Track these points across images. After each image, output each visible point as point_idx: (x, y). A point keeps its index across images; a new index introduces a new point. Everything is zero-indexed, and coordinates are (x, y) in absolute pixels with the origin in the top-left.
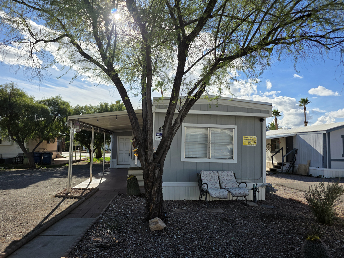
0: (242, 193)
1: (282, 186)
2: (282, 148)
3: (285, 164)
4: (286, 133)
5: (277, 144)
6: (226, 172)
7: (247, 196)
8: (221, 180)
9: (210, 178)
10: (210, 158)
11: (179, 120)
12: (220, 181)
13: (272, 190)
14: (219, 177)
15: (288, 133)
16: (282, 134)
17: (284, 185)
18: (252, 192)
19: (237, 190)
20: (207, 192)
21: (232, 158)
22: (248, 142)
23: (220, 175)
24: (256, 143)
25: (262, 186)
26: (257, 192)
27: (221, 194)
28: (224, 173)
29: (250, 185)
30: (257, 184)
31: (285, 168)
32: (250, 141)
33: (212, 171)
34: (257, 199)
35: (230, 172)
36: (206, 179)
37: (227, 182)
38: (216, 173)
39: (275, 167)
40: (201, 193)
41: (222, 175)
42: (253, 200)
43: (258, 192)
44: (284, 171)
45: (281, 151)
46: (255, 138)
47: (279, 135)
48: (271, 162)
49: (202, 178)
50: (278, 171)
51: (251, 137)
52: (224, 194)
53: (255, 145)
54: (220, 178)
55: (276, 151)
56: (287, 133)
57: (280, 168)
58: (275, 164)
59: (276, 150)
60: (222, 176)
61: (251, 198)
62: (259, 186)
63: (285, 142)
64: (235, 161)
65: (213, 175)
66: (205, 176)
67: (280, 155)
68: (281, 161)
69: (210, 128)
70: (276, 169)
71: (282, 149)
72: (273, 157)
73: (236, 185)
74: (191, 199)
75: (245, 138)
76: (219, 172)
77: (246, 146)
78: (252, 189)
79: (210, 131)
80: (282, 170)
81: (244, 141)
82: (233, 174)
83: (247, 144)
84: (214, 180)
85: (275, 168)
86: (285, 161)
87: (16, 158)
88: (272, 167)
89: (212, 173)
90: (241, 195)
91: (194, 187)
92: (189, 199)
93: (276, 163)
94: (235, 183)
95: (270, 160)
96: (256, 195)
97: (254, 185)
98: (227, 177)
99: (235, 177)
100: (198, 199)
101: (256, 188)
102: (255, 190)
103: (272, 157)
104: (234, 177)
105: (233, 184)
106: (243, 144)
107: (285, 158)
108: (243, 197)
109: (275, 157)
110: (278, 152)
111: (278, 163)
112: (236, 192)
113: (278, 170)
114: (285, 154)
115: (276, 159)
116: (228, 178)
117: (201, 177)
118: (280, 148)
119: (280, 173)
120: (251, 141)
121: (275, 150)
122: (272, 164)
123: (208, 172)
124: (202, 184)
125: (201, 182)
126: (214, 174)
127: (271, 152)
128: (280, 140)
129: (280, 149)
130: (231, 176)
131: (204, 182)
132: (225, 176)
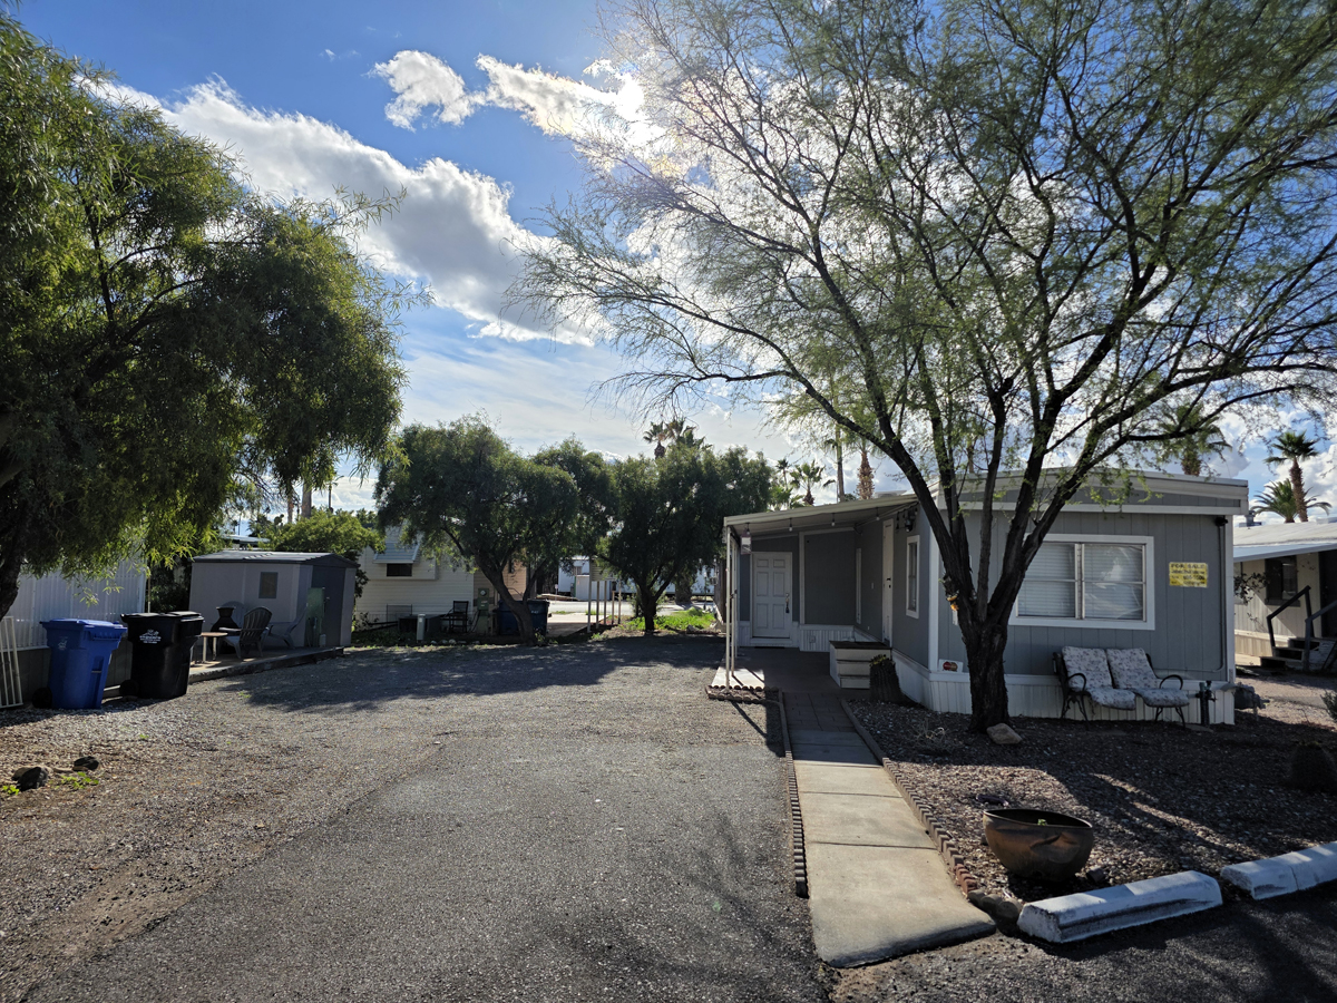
0: (1171, 698)
1: (1295, 703)
2: (1308, 588)
3: (1318, 644)
4: (1319, 539)
5: (1287, 576)
6: (1128, 652)
7: (1184, 705)
8: (1115, 669)
9: (1087, 663)
10: (1081, 618)
11: (1036, 539)
12: (1113, 671)
13: (1254, 703)
14: (1109, 664)
15: (1326, 539)
16: (1306, 540)
17: (1300, 699)
18: (1196, 704)
19: (1158, 692)
20: (1085, 693)
21: (1139, 616)
22: (1185, 578)
23: (1112, 659)
24: (1205, 581)
25: (1224, 689)
26: (1210, 702)
27: (1120, 699)
28: (1120, 654)
29: (1193, 686)
30: (1209, 683)
31: (1317, 657)
32: (1189, 574)
33: (1092, 648)
34: (1212, 721)
35: (1137, 651)
36: (1077, 666)
37: (1129, 674)
38: (1102, 653)
39: (1280, 652)
40: (1065, 698)
41: (1116, 658)
42: (1199, 722)
43: (1214, 700)
44: (1312, 668)
45: (1303, 599)
46: (1202, 567)
47: (1294, 543)
48: (1267, 636)
49: (1068, 663)
50: (1291, 666)
51: (1192, 564)
52: (1127, 699)
53: (1205, 586)
54: (1112, 664)
55: (1284, 597)
56: (1324, 536)
57: (1298, 655)
58: (1280, 642)
59: (1287, 596)
60: (1118, 661)
61: (1193, 714)
62: (1217, 689)
63: (1317, 569)
64: (1149, 624)
65: (1094, 658)
66: (1074, 658)
67: (1298, 613)
68: (1303, 635)
69: (1080, 543)
70: (1283, 659)
71: (1306, 591)
72: (1274, 620)
73: (1154, 683)
74: (1035, 714)
75: (1175, 568)
76: (1110, 652)
77: (1179, 588)
78: (1197, 696)
79: (1081, 550)
80: (1307, 663)
81: (1171, 574)
82: (1145, 657)
83: (1181, 582)
84: (1098, 669)
85: (1281, 656)
86: (1318, 633)
87: (448, 615)
88: (1269, 654)
89: (1091, 652)
90: (1169, 704)
91: (1042, 686)
92: (1031, 715)
93: (1283, 639)
94: (1149, 679)
95: (1264, 632)
96: (1207, 709)
97: (1201, 685)
98: (1131, 662)
99: (1151, 665)
100: (1056, 714)
101: (1209, 693)
102: (1205, 697)
103: (1269, 618)
104: (1148, 663)
105: (1146, 681)
106: (1171, 584)
107: (1317, 623)
108: (1174, 709)
109: (1281, 619)
110: (1294, 602)
111: (1292, 642)
112: (1155, 695)
113: (1290, 662)
114: (1316, 608)
115: (1285, 627)
116: (1133, 665)
117: (1063, 662)
118: (1301, 588)
119: (1298, 672)
120: (1192, 575)
121: (1280, 596)
122: (1269, 645)
123: (1081, 651)
124: (1068, 679)
125: (1066, 672)
126: (1096, 656)
127: (1268, 602)
128: (1298, 560)
129: (1299, 591)
130: (1140, 661)
131: (1072, 671)
132: (1126, 661)
